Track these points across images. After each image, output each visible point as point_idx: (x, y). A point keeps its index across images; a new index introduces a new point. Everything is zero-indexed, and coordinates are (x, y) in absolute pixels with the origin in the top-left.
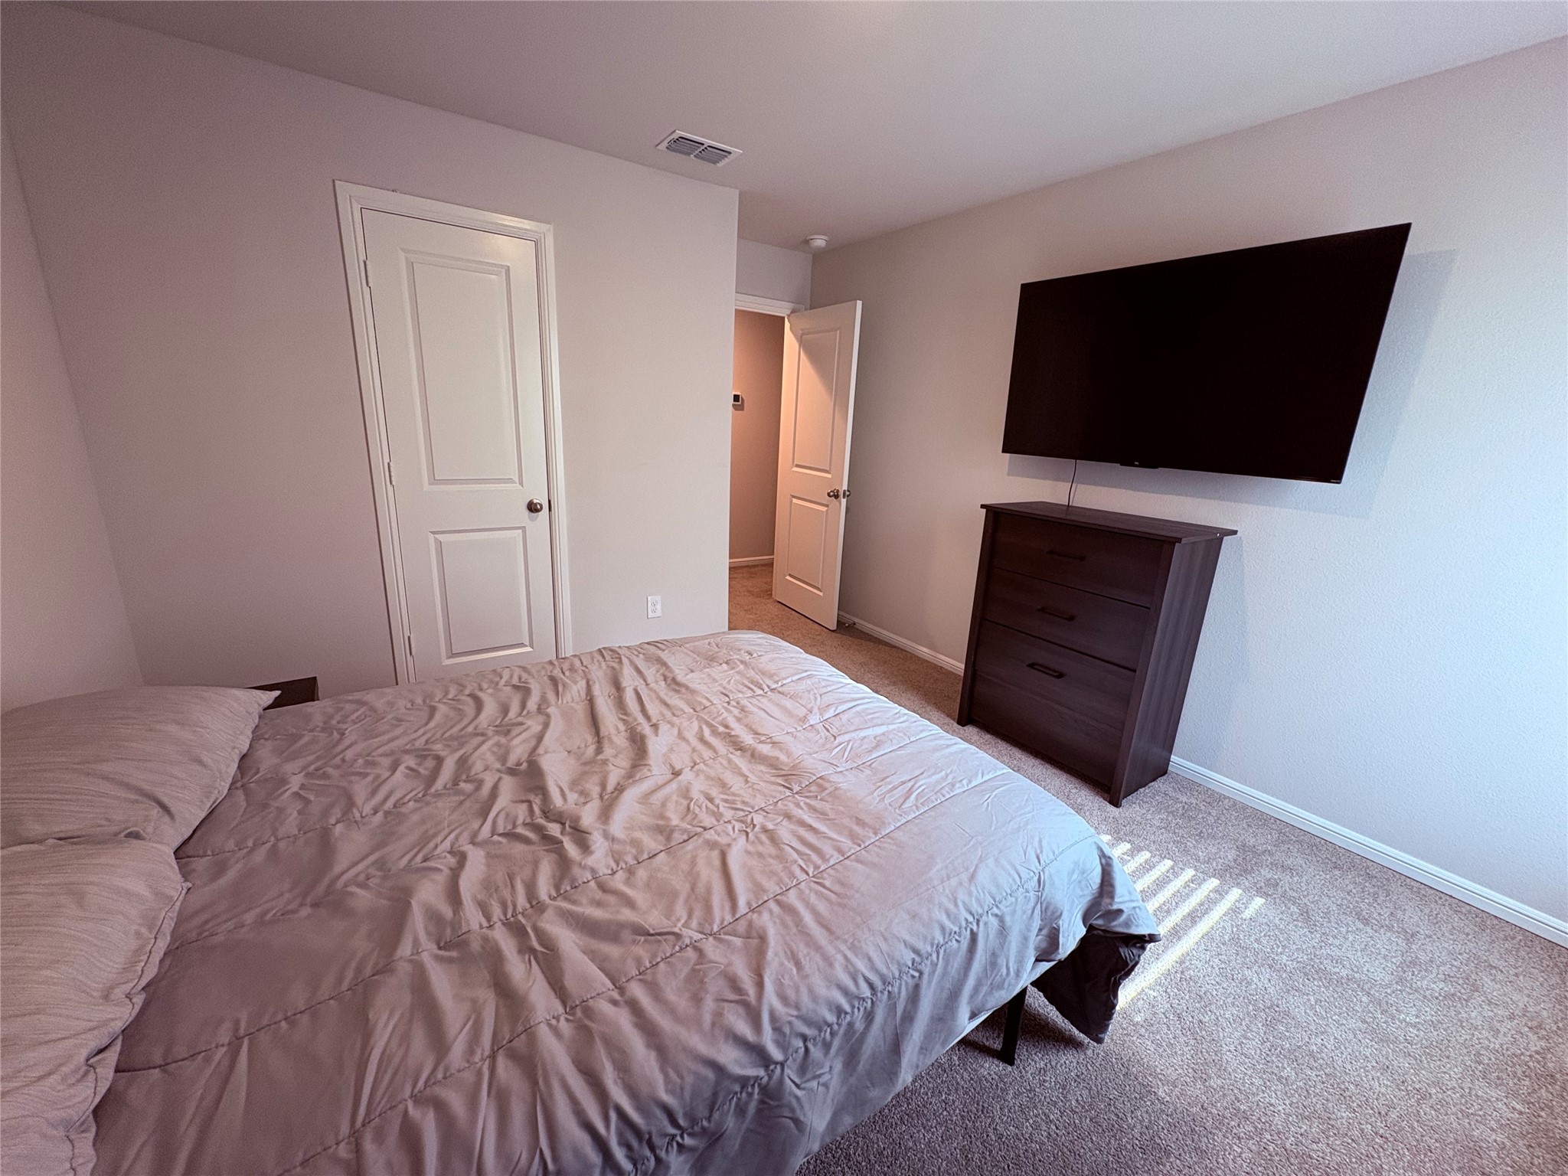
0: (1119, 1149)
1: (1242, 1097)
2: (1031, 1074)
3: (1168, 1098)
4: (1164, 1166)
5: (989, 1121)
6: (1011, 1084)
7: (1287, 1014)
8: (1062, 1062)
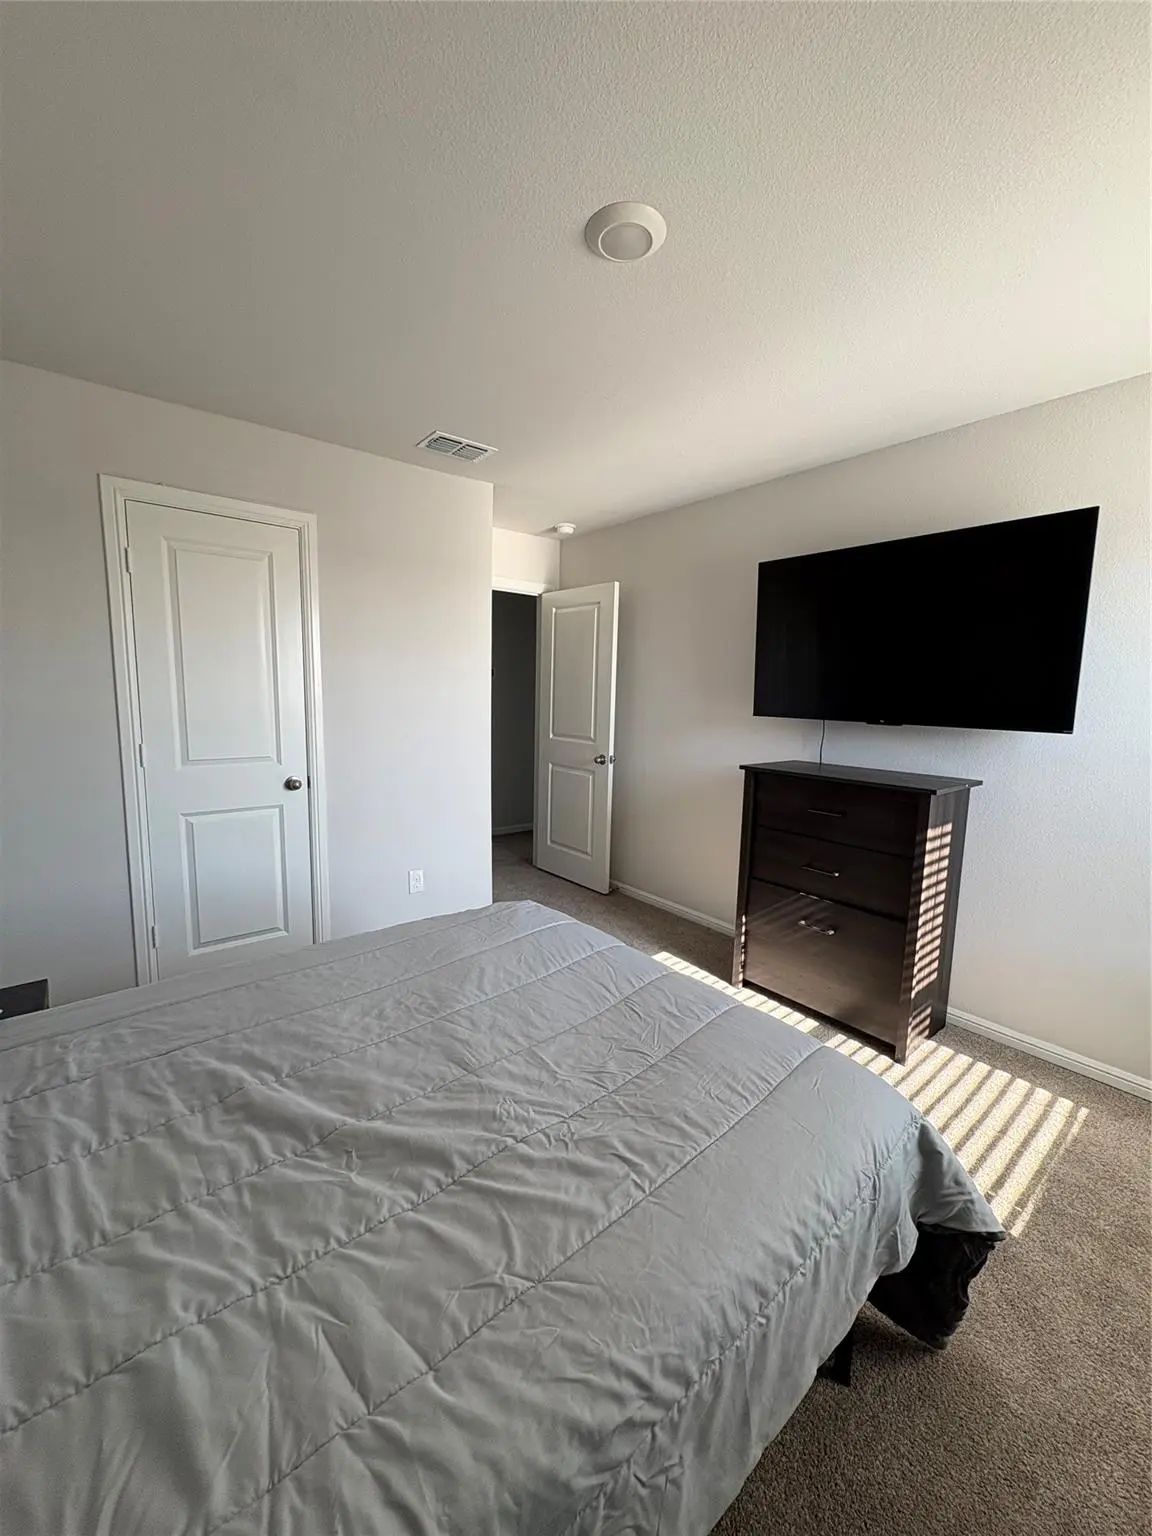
0: (982, 1484)
1: (1097, 1399)
2: (871, 1394)
3: (1021, 1410)
4: (1035, 1500)
5: (834, 1464)
6: (851, 1410)
7: (1119, 1288)
8: (900, 1375)
